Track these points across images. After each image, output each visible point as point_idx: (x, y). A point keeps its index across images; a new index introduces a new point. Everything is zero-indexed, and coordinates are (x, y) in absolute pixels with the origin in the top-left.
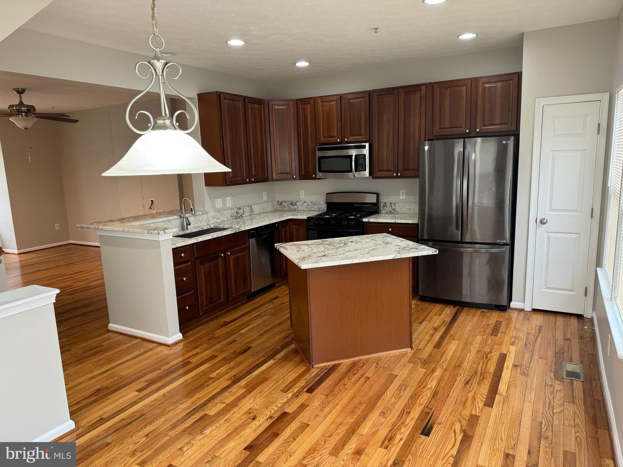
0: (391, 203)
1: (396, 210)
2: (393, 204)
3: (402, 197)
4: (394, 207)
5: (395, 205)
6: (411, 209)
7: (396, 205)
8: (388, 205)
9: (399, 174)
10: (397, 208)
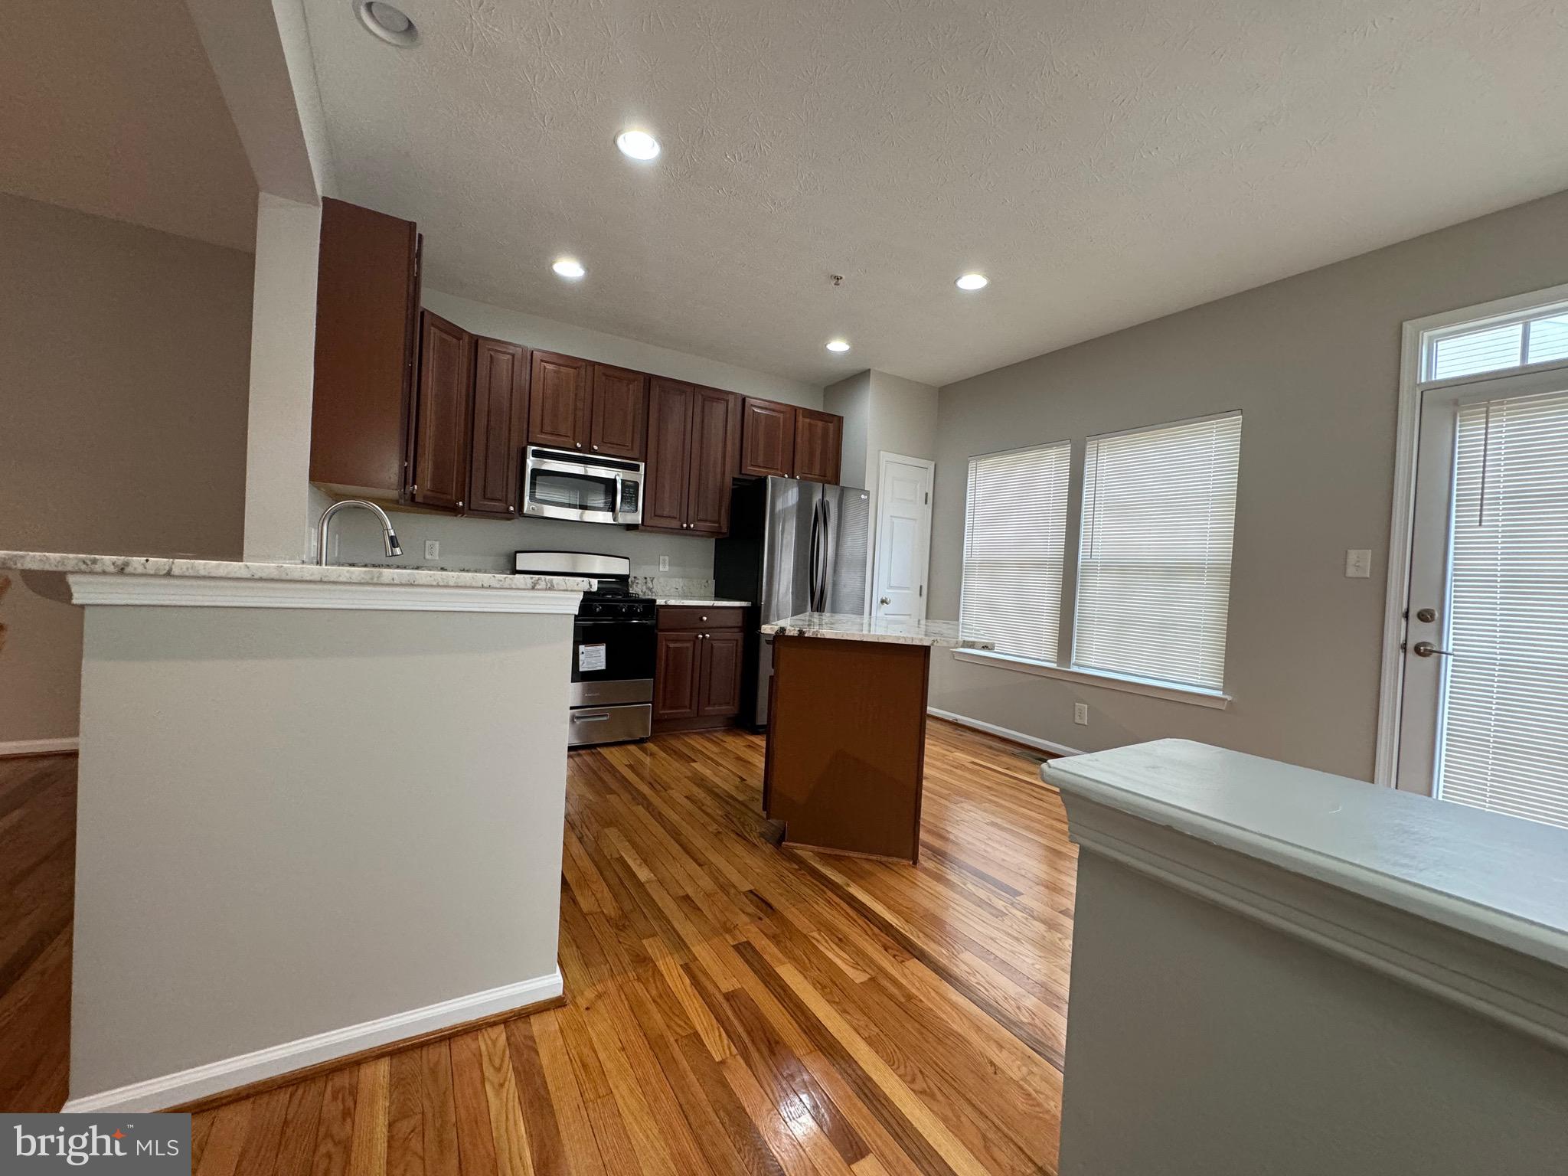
0: (646, 578)
1: (653, 590)
2: (648, 579)
3: (664, 568)
4: (650, 585)
5: (652, 581)
6: (680, 589)
7: (655, 580)
8: (641, 581)
9: (692, 526)
10: (655, 587)
